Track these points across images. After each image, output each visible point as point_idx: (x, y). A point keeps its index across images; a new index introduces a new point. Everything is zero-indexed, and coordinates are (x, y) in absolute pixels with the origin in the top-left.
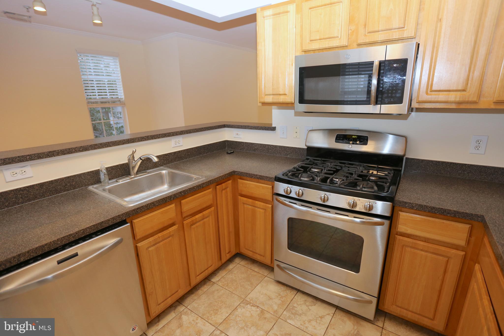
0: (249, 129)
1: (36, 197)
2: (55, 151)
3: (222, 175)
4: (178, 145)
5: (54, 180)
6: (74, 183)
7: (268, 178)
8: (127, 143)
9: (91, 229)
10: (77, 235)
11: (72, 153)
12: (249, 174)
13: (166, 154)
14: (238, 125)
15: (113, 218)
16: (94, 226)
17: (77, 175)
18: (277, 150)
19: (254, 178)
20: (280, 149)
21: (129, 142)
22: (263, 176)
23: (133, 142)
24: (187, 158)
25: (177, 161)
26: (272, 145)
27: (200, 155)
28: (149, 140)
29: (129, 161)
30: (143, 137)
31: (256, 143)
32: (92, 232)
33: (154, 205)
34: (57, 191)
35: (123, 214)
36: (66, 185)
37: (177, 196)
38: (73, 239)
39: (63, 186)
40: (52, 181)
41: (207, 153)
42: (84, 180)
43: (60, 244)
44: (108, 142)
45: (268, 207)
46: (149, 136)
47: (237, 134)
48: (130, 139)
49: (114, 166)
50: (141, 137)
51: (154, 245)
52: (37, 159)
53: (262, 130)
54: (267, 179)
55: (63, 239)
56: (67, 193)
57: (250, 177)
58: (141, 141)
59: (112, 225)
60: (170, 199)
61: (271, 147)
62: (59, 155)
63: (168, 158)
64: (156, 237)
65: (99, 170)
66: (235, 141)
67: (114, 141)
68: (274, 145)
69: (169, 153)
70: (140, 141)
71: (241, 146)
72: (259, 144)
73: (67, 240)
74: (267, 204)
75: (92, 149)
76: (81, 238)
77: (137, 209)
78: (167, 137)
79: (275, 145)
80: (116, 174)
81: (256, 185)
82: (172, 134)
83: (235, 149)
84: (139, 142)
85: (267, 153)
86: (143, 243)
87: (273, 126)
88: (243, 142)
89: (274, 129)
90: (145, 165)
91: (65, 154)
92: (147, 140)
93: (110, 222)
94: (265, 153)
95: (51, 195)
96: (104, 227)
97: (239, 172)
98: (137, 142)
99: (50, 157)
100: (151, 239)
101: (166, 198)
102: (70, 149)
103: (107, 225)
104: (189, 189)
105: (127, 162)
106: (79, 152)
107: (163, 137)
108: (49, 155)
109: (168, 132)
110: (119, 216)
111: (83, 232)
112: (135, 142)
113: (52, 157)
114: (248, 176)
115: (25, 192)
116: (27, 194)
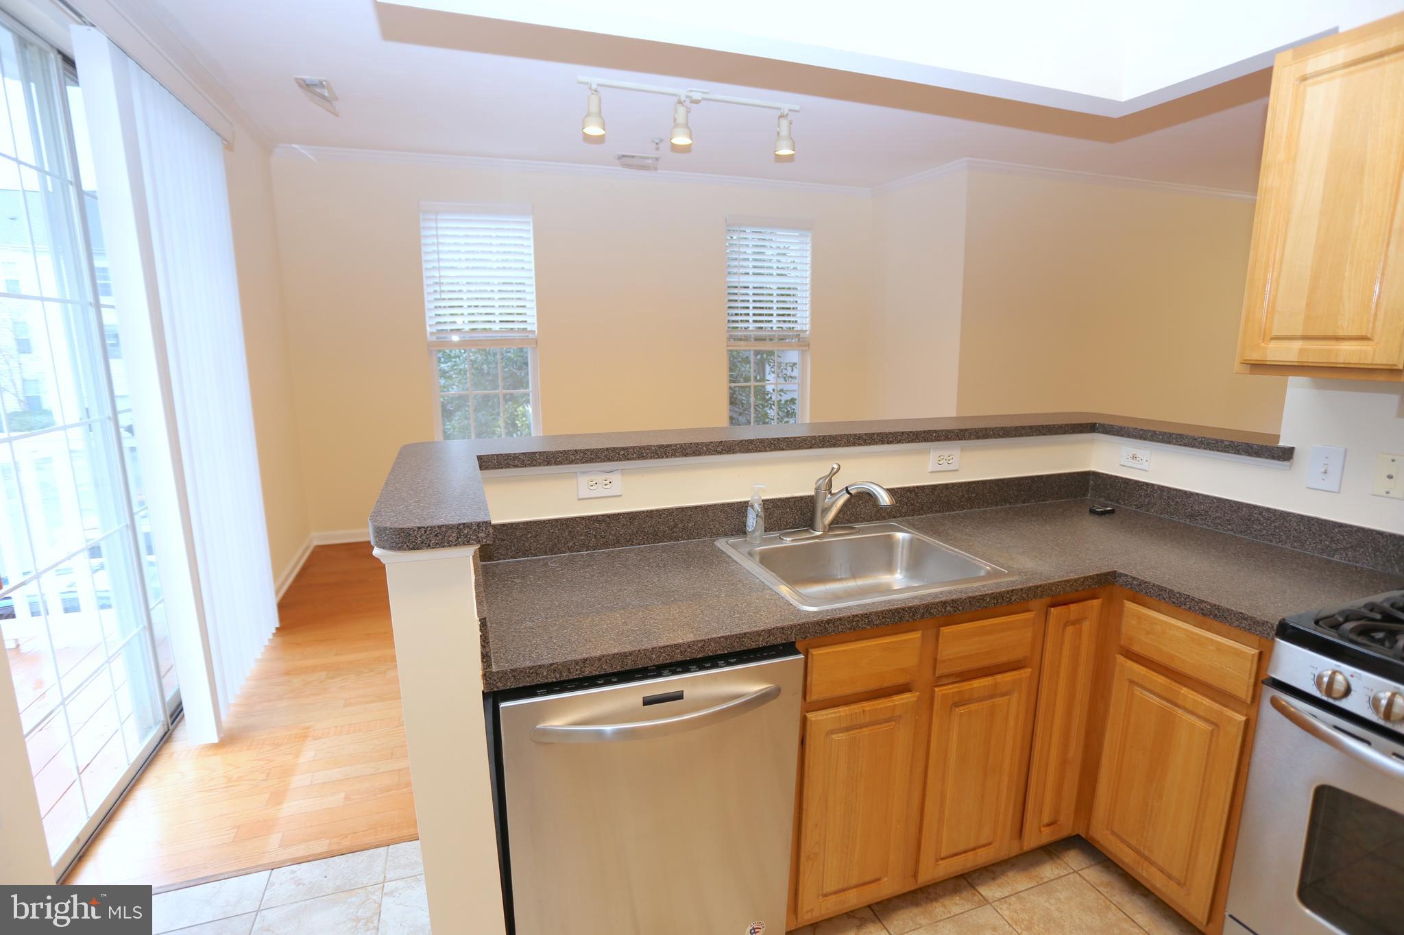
0: (1180, 445)
1: (618, 542)
2: (671, 445)
3: (1073, 576)
4: (945, 467)
5: (657, 510)
6: (690, 525)
7: (1246, 619)
8: (820, 445)
9: (719, 644)
10: (688, 650)
11: (700, 454)
12: (1171, 591)
13: (909, 488)
14: (1142, 430)
15: (769, 632)
17: (701, 507)
18: (1286, 527)
19: (1190, 608)
20: (1302, 528)
21: (824, 444)
22: (1228, 610)
23: (834, 445)
24: (964, 509)
25: (937, 512)
26: (1268, 510)
27: (1002, 505)
28: (873, 444)
29: (817, 493)
30: (860, 434)
31: (1202, 495)
32: (719, 652)
33: (869, 621)
34: (656, 537)
36: (676, 526)
37: (932, 611)
38: (679, 658)
39: (668, 527)
40: (652, 511)
41: (1024, 503)
42: (713, 521)
43: (656, 660)
44: (778, 439)
45: (1230, 720)
46: (875, 433)
47: (1134, 457)
48: (830, 436)
49: (780, 500)
50: (855, 435)
51: (847, 729)
52: (635, 459)
53: (1235, 453)
54: (1241, 623)
55: (662, 651)
56: (674, 545)
57: (1174, 603)
58: (854, 444)
59: (764, 648)
60: (914, 615)
61: (1261, 514)
62: (676, 456)
63: (913, 499)
65: (747, 503)
66: (1122, 478)
67: (792, 438)
68: (1275, 510)
69: (917, 487)
70: (850, 446)
71: (1141, 496)
72: (1215, 498)
73: (668, 655)
74: (1226, 707)
75: (741, 452)
76: (696, 659)
77: (827, 621)
78: (922, 442)
79: (1279, 511)
80: (780, 519)
81: (1191, 632)
82: (934, 434)
83: (1119, 503)
84: (847, 446)
85: (1241, 532)
86: (822, 715)
87: (1283, 443)
88: (1153, 485)
89: (1286, 454)
91: (686, 455)
92: (870, 444)
93: (761, 639)
94: (1232, 530)
95: (644, 544)
96: (746, 648)
97: (1134, 578)
98: (843, 446)
99: (659, 458)
100: (843, 711)
101: (903, 609)
102: (698, 444)
103: (752, 643)
104: (971, 599)
105: (812, 493)
106: (715, 454)
107: (909, 442)
108: (657, 454)
109: (925, 429)
111: (701, 647)
112: (840, 446)
113: (663, 457)
114: (1164, 599)
115: (603, 526)
116: (605, 531)
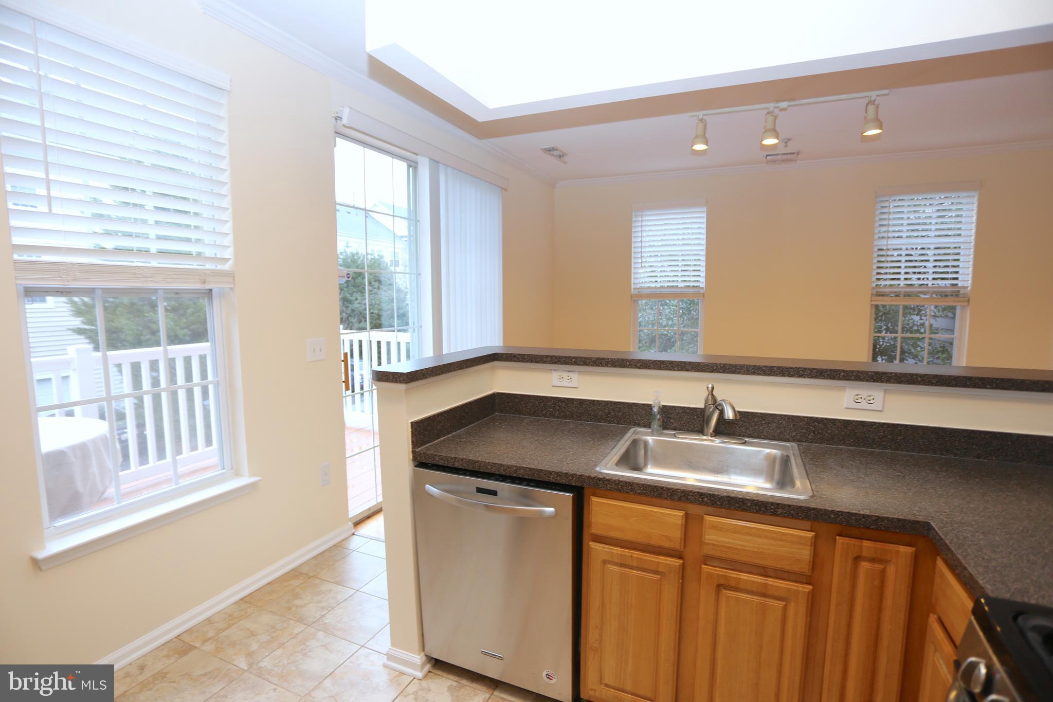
1: (572, 417)
2: (605, 359)
4: (864, 405)
5: (597, 401)
6: (619, 414)
8: (721, 371)
9: (526, 471)
10: (508, 470)
11: (624, 367)
12: (952, 552)
13: (817, 418)
15: (558, 474)
16: (530, 469)
17: (627, 403)
19: (959, 574)
21: (724, 371)
23: (734, 372)
24: (886, 448)
25: (850, 445)
27: (942, 454)
28: (773, 375)
30: (759, 366)
32: (526, 477)
33: (632, 489)
34: (597, 418)
35: (573, 475)
36: (609, 413)
37: (689, 497)
38: (503, 473)
40: (594, 401)
41: (978, 458)
42: (636, 414)
43: (490, 470)
44: (685, 362)
46: (775, 367)
48: (730, 365)
49: (688, 408)
50: (755, 366)
51: (622, 565)
52: (581, 365)
55: (494, 465)
57: (952, 565)
58: (754, 373)
59: (554, 483)
60: (671, 495)
62: (608, 366)
64: (627, 552)
65: (651, 405)
67: (696, 363)
69: (826, 419)
70: (749, 374)
73: (497, 469)
75: (654, 368)
76: (512, 476)
77: (598, 478)
78: (827, 379)
80: (688, 423)
82: (842, 374)
84: (747, 374)
90: (756, 425)
91: (615, 366)
92: (769, 375)
93: (552, 477)
95: (588, 421)
96: (542, 480)
97: (937, 533)
98: (743, 374)
100: (617, 550)
101: (662, 488)
102: (623, 359)
103: (547, 478)
106: (635, 368)
107: (812, 377)
109: (832, 368)
110: (566, 474)
112: (739, 373)
113: (599, 366)
114: (948, 559)
115: (564, 405)
116: (564, 408)
